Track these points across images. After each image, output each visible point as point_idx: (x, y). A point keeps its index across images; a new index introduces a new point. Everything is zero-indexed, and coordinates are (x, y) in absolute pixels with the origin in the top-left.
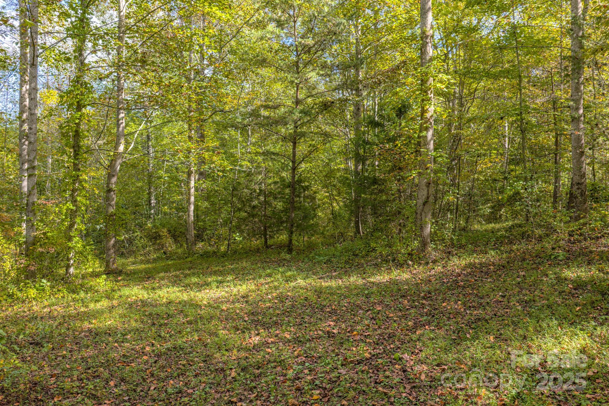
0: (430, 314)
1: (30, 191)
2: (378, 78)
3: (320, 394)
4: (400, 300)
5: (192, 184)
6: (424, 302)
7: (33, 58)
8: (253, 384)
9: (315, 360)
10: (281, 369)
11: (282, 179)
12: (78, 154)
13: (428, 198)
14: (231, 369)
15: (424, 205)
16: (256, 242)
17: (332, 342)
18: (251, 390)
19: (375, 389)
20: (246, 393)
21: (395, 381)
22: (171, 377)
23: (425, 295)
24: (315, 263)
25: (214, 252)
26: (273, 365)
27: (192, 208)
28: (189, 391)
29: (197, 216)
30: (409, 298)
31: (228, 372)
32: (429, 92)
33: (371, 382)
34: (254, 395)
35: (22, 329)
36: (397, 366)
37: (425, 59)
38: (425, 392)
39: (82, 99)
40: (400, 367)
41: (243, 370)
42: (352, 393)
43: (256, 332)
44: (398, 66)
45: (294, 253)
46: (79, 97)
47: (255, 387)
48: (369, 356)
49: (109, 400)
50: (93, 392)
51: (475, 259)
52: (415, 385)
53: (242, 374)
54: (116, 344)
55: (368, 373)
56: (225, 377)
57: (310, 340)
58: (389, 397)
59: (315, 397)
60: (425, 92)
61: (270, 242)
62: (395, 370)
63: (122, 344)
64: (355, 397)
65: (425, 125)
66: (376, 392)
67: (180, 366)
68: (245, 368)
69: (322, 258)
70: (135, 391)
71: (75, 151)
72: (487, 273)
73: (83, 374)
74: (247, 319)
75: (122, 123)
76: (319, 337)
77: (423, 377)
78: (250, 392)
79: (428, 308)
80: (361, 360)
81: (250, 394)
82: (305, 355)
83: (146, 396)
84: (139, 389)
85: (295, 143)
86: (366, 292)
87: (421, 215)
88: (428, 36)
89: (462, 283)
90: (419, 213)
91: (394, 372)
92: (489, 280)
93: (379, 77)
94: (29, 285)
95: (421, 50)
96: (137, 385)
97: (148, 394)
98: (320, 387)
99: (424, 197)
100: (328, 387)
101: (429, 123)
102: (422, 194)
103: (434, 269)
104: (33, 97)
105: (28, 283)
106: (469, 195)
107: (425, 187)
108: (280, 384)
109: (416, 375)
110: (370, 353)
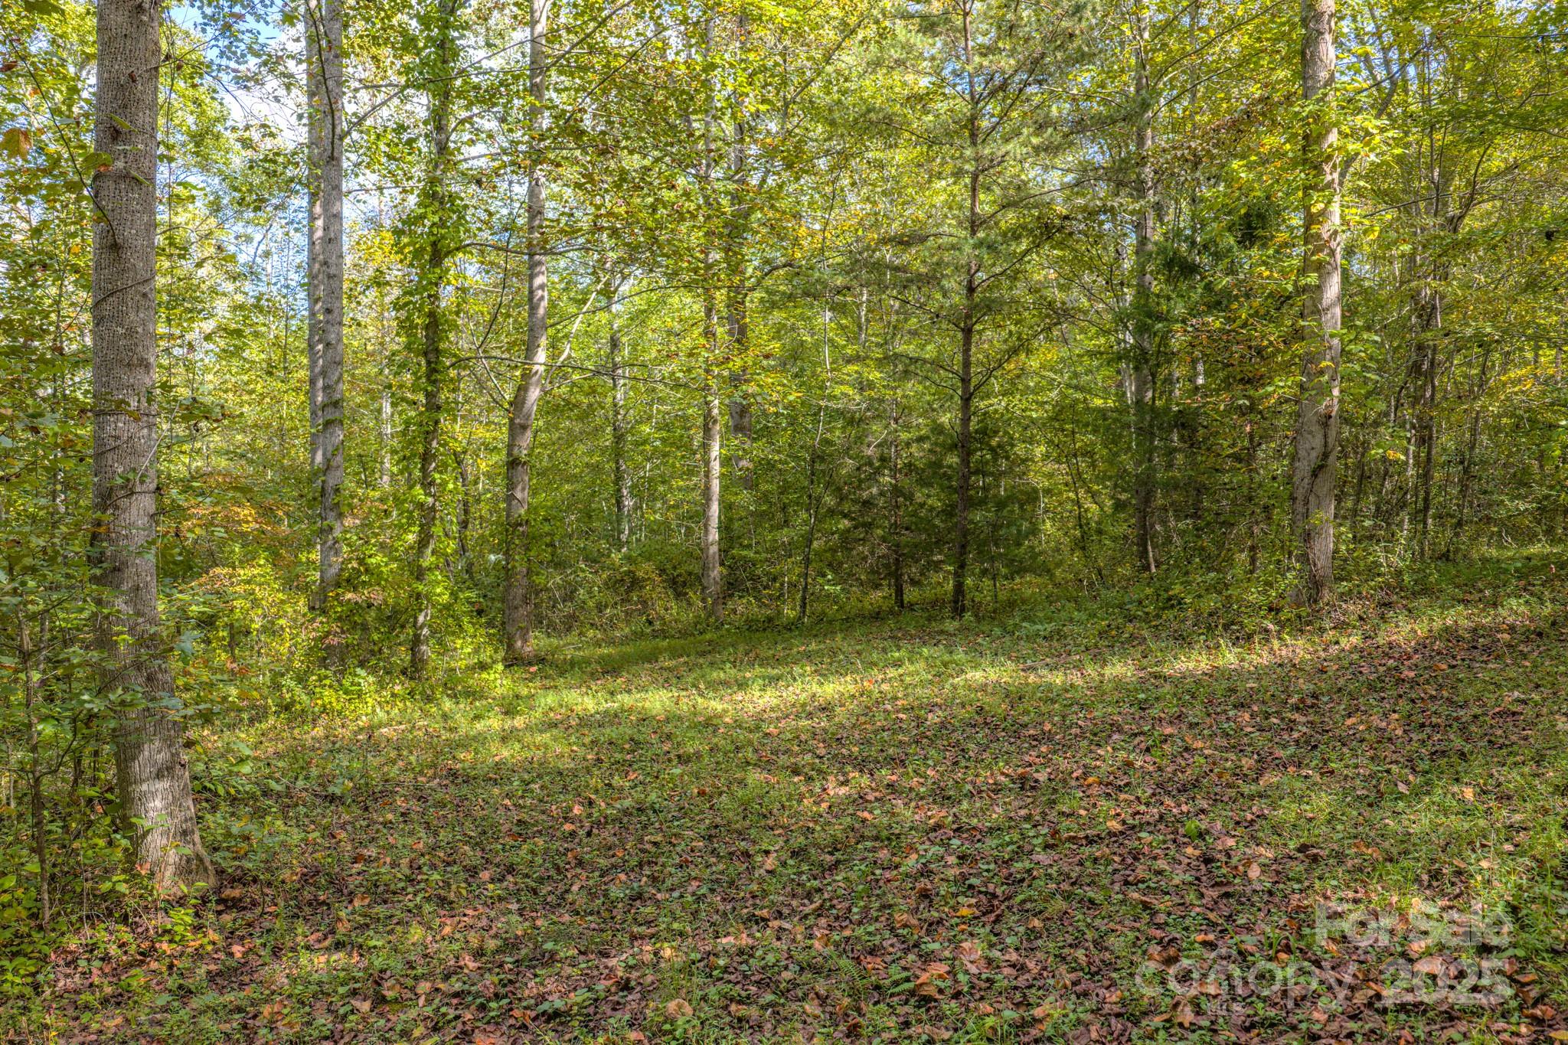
0: (1307, 742)
1: (329, 461)
2: (1189, 147)
3: (977, 905)
4: (1231, 713)
5: (715, 450)
6: (1296, 716)
7: (332, 143)
8: (816, 883)
9: (979, 837)
10: (889, 856)
11: (938, 429)
12: (435, 371)
13: (1325, 455)
14: (767, 852)
15: (1315, 474)
16: (878, 597)
17: (1030, 800)
18: (809, 896)
19: (1120, 896)
20: (794, 903)
21: (1176, 881)
22: (621, 866)
23: (1302, 700)
24: (1019, 638)
25: (770, 620)
26: (869, 844)
27: (715, 508)
28: (659, 896)
29: (725, 528)
30: (1255, 708)
31: (759, 858)
32: (1327, 168)
33: (1112, 883)
34: (813, 906)
35: (302, 768)
36: (1189, 850)
37: (1313, 77)
38: (1253, 905)
39: (443, 237)
40: (1197, 853)
41: (794, 854)
42: (1059, 904)
43: (841, 779)
44: (1248, 114)
45: (968, 616)
46: (435, 231)
47: (819, 890)
48: (1120, 827)
49: (475, 909)
50: (442, 892)
51: (1458, 617)
52: (1230, 890)
53: (791, 862)
54: (507, 802)
55: (1109, 862)
56: (750, 870)
57: (973, 795)
58: (1154, 914)
59: (965, 911)
60: (1315, 168)
61: (911, 594)
62: (1182, 858)
63: (521, 802)
64: (1066, 913)
65: (1314, 258)
66: (1123, 902)
67: (648, 846)
68: (801, 849)
69: (1039, 627)
70: (535, 892)
71: (429, 363)
72: (1487, 650)
73: (423, 855)
74: (822, 751)
75: (542, 298)
76: (997, 789)
77: (1254, 872)
78: (806, 901)
79: (1304, 729)
80: (1098, 835)
81: (804, 905)
82: (955, 826)
83: (559, 905)
84: (544, 890)
85: (968, 332)
86: (1142, 696)
87: (1307, 503)
88: (1323, 13)
89: (1412, 674)
90: (1300, 497)
91: (1180, 863)
92: (1491, 666)
93: (1193, 145)
94: (327, 682)
95: (1303, 54)
96: (541, 880)
97: (564, 899)
98: (980, 892)
99: (1314, 454)
100: (999, 891)
101: (1326, 251)
102: (1307, 446)
103: (1337, 643)
104: (332, 235)
105: (326, 677)
106: (1462, 462)
107: (1315, 428)
108: (881, 883)
109: (1236, 867)
110: (1124, 822)
